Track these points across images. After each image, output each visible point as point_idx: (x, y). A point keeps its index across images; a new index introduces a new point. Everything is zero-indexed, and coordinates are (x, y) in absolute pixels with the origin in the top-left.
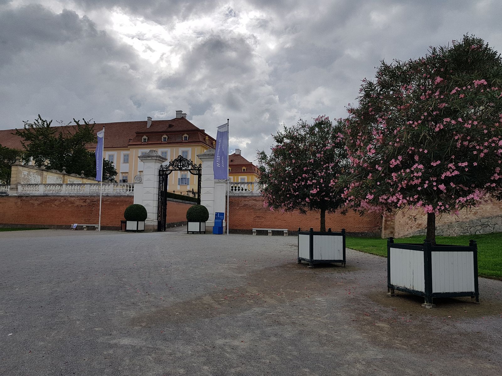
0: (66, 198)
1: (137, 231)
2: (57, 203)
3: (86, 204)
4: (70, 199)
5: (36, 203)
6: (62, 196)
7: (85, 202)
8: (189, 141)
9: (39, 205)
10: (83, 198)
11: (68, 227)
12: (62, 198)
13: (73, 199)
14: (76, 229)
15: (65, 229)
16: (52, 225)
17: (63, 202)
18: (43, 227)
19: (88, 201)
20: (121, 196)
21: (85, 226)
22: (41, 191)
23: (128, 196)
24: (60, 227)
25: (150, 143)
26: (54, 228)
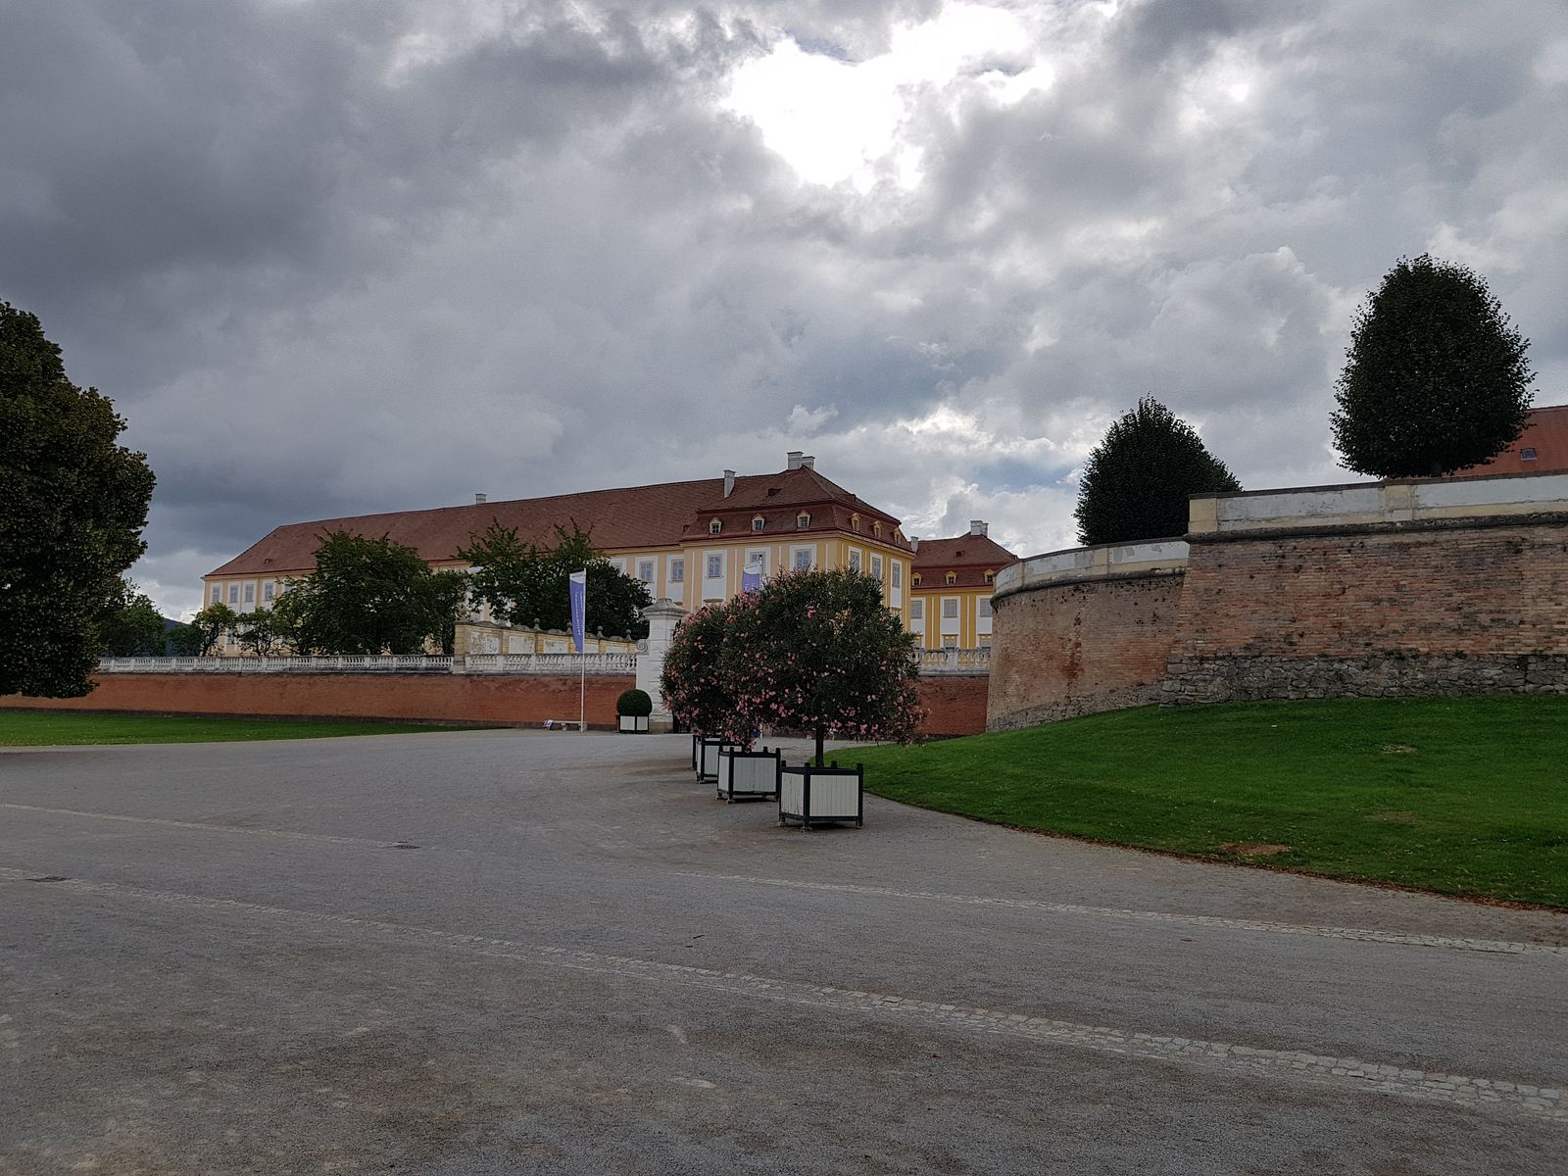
0: (538, 678)
1: (636, 732)
2: (523, 685)
3: (566, 687)
4: (542, 679)
5: (493, 686)
6: (531, 675)
7: (565, 684)
8: (812, 527)
9: (497, 688)
10: (563, 678)
11: (540, 726)
12: (532, 678)
13: (547, 679)
14: (551, 729)
15: (536, 728)
16: (516, 723)
17: (532, 685)
18: (504, 725)
19: (569, 683)
20: (617, 675)
21: (563, 723)
22: (499, 665)
23: (628, 675)
24: (529, 726)
25: (727, 534)
26: (520, 728)
